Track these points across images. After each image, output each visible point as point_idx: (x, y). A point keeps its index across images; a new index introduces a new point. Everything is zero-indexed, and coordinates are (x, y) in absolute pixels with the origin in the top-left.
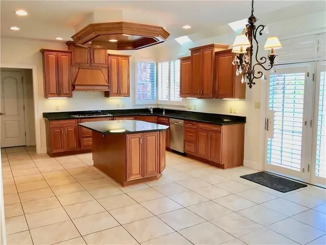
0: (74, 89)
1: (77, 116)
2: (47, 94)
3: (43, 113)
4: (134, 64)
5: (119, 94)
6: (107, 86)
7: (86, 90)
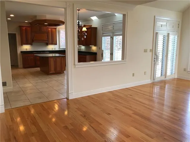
0: (33, 42)
1: (34, 53)
2: (22, 44)
3: (21, 51)
4: (59, 32)
5: (52, 44)
6: (47, 40)
7: (38, 42)
